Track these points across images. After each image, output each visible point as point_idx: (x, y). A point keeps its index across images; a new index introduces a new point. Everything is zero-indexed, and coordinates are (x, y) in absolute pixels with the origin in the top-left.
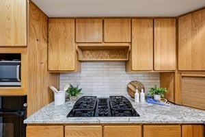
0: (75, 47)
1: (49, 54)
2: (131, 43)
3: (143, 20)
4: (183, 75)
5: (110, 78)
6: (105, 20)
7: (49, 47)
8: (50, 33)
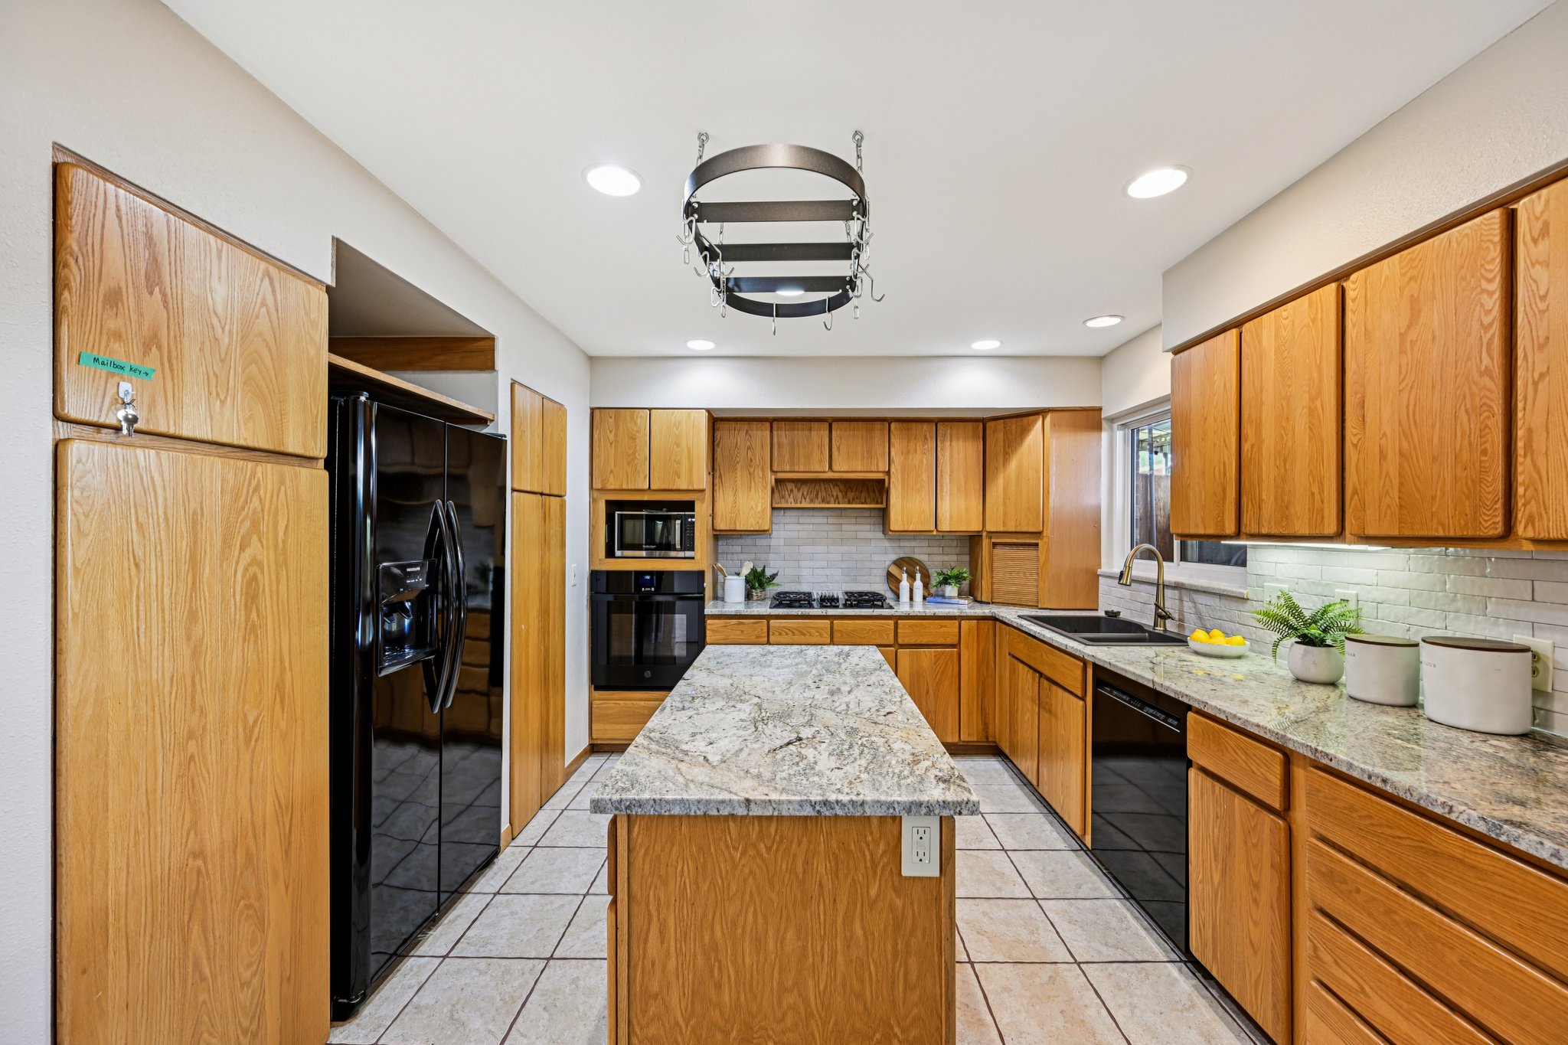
0: (771, 479)
1: (717, 494)
2: (888, 473)
3: (913, 425)
4: (993, 540)
5: (845, 549)
6: (834, 425)
7: (717, 481)
8: (718, 451)
